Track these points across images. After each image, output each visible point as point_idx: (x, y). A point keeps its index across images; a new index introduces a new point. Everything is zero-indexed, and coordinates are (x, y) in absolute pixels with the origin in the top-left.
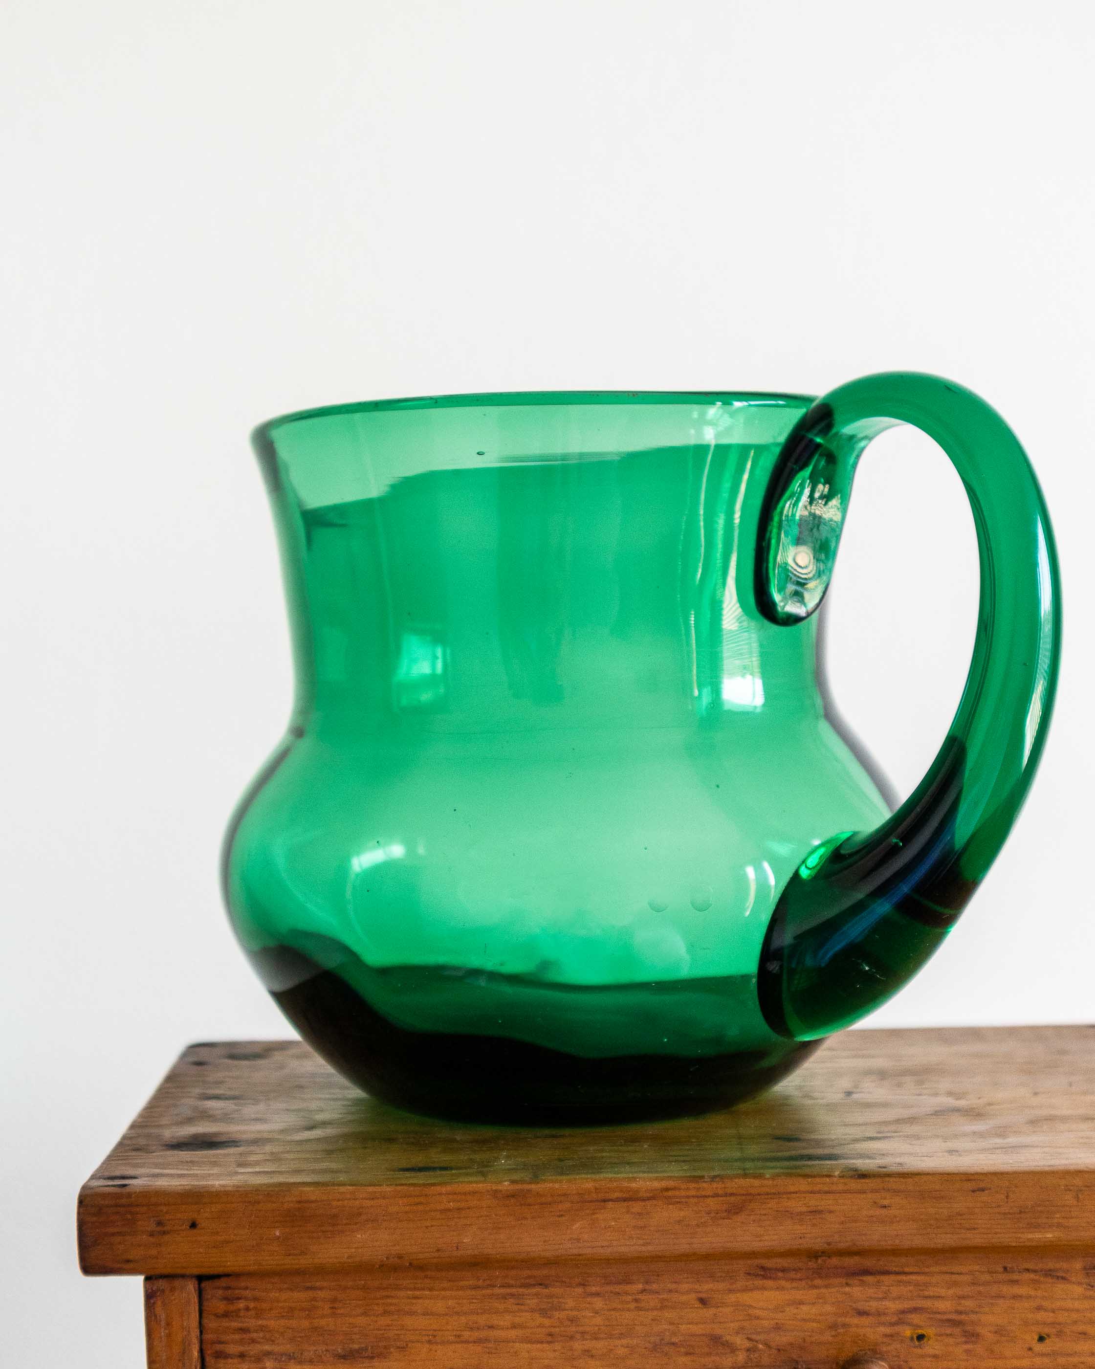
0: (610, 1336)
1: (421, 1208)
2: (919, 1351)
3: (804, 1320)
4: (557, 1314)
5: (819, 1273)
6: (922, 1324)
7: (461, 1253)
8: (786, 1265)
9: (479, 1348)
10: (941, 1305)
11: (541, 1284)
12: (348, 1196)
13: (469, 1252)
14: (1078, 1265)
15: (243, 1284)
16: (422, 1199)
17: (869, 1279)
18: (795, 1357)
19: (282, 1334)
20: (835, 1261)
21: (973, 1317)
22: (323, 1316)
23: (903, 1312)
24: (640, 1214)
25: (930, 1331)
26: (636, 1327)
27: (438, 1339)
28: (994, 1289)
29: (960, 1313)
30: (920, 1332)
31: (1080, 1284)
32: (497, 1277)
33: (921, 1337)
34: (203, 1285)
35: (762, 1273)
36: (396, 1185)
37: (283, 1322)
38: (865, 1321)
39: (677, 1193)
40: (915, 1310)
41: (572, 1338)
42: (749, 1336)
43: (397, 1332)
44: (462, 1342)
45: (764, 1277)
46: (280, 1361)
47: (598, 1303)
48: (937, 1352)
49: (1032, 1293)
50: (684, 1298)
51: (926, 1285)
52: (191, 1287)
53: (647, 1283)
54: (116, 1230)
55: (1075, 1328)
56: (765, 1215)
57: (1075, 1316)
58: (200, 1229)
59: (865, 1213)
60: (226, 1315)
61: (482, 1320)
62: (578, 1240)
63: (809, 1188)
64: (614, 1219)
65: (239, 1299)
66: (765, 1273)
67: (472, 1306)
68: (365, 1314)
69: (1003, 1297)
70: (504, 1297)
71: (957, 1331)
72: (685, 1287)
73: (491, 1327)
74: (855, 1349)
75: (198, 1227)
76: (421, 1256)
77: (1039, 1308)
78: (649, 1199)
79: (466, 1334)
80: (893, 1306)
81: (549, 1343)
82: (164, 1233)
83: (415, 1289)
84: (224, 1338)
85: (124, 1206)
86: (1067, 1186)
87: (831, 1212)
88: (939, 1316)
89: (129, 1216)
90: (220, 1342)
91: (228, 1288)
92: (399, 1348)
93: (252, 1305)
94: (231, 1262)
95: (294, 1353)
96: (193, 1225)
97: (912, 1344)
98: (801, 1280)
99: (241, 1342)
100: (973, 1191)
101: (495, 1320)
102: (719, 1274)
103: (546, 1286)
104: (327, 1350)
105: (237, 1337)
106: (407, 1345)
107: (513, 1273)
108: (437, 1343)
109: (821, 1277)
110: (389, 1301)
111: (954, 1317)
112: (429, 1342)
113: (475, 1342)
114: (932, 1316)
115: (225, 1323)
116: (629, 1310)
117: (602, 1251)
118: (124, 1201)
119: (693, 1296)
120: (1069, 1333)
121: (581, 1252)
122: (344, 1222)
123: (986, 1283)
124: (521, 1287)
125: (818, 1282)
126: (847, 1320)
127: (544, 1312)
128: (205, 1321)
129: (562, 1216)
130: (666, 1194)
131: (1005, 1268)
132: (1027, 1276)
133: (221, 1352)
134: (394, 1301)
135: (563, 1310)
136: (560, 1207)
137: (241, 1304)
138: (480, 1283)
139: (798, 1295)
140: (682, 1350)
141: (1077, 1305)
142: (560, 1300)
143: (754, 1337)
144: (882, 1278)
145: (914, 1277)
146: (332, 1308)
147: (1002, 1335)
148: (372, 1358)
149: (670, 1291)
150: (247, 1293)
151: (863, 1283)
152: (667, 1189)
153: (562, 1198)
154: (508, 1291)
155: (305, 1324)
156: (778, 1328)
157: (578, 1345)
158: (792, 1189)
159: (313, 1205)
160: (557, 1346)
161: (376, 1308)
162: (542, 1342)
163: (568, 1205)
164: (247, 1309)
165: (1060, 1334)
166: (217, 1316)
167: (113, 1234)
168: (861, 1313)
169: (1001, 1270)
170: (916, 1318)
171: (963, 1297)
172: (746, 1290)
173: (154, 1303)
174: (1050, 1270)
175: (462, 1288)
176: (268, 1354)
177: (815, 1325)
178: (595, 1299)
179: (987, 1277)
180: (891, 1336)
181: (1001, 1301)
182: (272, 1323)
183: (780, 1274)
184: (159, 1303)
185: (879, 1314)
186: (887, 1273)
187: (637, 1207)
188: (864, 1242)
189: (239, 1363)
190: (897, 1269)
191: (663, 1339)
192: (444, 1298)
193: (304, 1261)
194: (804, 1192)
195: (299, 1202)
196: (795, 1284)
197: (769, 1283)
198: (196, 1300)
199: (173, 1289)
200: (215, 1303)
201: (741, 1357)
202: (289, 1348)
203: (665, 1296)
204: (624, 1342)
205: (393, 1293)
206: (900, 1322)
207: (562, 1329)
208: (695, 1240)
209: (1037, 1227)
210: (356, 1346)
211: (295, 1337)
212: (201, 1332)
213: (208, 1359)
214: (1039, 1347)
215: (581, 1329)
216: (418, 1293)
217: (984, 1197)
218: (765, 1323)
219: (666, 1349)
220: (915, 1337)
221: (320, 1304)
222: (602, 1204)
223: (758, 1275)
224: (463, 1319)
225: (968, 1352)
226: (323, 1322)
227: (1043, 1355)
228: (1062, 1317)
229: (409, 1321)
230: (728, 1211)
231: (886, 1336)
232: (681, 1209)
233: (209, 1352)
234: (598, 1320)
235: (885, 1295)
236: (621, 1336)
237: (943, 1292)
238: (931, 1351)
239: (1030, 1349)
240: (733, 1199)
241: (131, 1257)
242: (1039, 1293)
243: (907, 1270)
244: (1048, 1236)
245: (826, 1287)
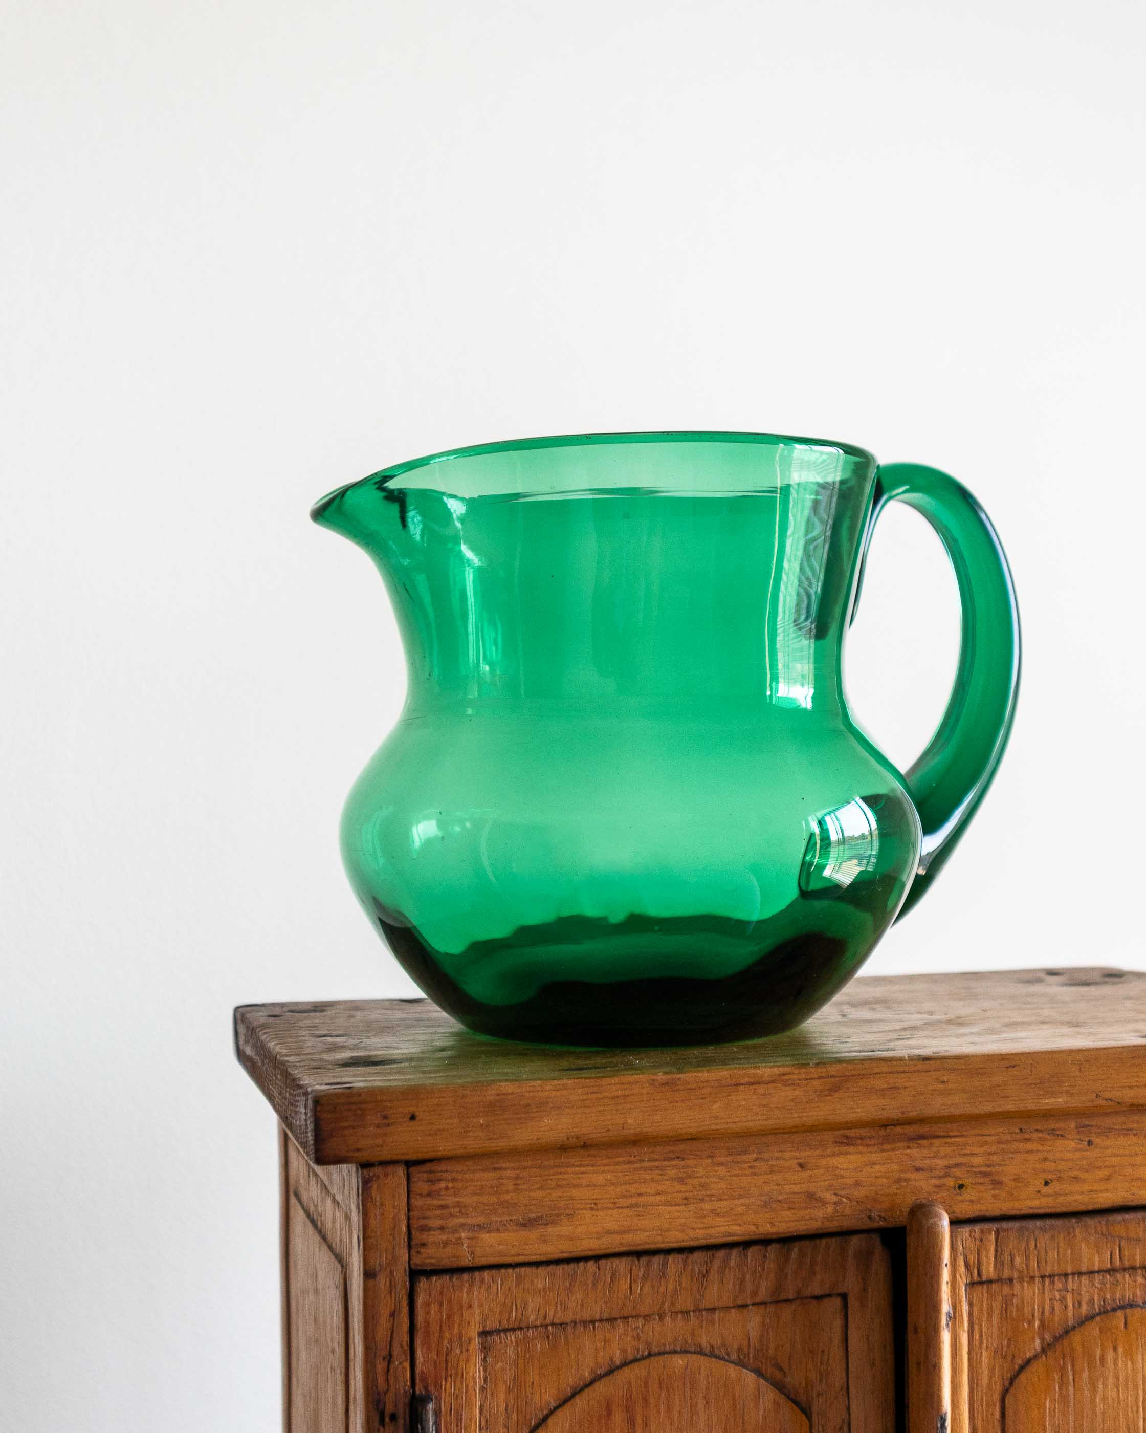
0: (732, 1198)
1: (595, 1096)
2: (960, 1198)
3: (876, 1177)
4: (691, 1181)
5: (888, 1139)
6: (962, 1176)
7: (625, 1132)
8: (864, 1134)
9: (631, 1212)
10: (976, 1160)
11: (678, 1158)
12: (538, 1088)
13: (632, 1131)
14: (1073, 1125)
15: (444, 1168)
16: (595, 1089)
17: (924, 1142)
18: (869, 1207)
19: (475, 1209)
20: (899, 1129)
21: (998, 1168)
22: (508, 1192)
23: (949, 1167)
24: (764, 1094)
25: (967, 1181)
26: (752, 1189)
27: (599, 1206)
28: (1015, 1146)
29: (989, 1166)
30: (960, 1182)
31: (1073, 1139)
32: (645, 1153)
33: (961, 1187)
34: (411, 1169)
35: (845, 1141)
36: (574, 1078)
37: (476, 1198)
38: (920, 1175)
39: (792, 1077)
40: (957, 1165)
41: (702, 1200)
42: (836, 1192)
43: (566, 1202)
44: (619, 1208)
45: (848, 1144)
46: (473, 1231)
47: (722, 1171)
48: (973, 1198)
49: (1041, 1148)
50: (787, 1164)
51: (965, 1145)
52: (401, 1171)
53: (760, 1153)
54: (348, 1124)
55: (1070, 1173)
56: (856, 1092)
57: (1070, 1164)
58: (419, 1120)
59: (931, 1087)
60: (429, 1195)
61: (633, 1189)
62: (716, 1118)
63: (888, 1070)
64: (745, 1100)
65: (440, 1180)
66: (848, 1141)
67: (627, 1178)
68: (541, 1188)
69: (1019, 1152)
70: (651, 1169)
71: (987, 1180)
72: (787, 1155)
73: (640, 1195)
74: (914, 1198)
75: (417, 1119)
76: (592, 1136)
77: (1045, 1159)
78: (770, 1082)
79: (621, 1202)
80: (941, 1163)
81: (685, 1205)
82: (388, 1125)
83: (580, 1166)
84: (429, 1214)
85: (355, 1103)
86: (1073, 1061)
87: (905, 1088)
88: (974, 1169)
89: (359, 1112)
90: (424, 1218)
91: (431, 1172)
92: (568, 1215)
93: (450, 1185)
94: (443, 1146)
95: (484, 1224)
96: (413, 1118)
97: (955, 1192)
98: (875, 1145)
99: (442, 1217)
100: (1007, 1068)
101: (644, 1189)
102: (814, 1143)
103: (683, 1159)
104: (510, 1220)
105: (438, 1212)
106: (574, 1212)
107: (658, 1149)
108: (598, 1210)
109: (889, 1143)
110: (560, 1176)
111: (984, 1169)
112: (592, 1209)
113: (628, 1207)
114: (968, 1169)
115: (429, 1201)
116: (747, 1175)
117: (734, 1126)
118: (354, 1099)
119: (795, 1161)
120: (1066, 1178)
121: (718, 1127)
122: (534, 1110)
123: (1008, 1142)
124: (664, 1160)
125: (886, 1146)
126: (909, 1175)
127: (681, 1180)
128: (412, 1201)
129: (705, 1098)
130: (783, 1078)
131: (1021, 1130)
132: (1036, 1135)
133: (426, 1226)
134: (566, 1176)
135: (695, 1178)
136: (703, 1091)
137: (442, 1185)
138: (632, 1159)
139: (874, 1157)
140: (785, 1205)
141: (1071, 1156)
142: (694, 1169)
143: (840, 1192)
144: (933, 1141)
145: (956, 1139)
146: (516, 1184)
147: (1019, 1182)
148: (547, 1224)
149: (777, 1159)
150: (445, 1175)
151: (919, 1146)
152: (784, 1074)
153: (705, 1084)
154: (654, 1164)
155: (494, 1199)
156: (857, 1184)
157: (706, 1206)
158: (877, 1070)
159: (510, 1097)
160: (691, 1207)
161: (550, 1182)
162: (679, 1205)
163: (708, 1090)
164: (447, 1188)
165: (1059, 1179)
166: (421, 1195)
167: (346, 1128)
168: (918, 1170)
169: (1019, 1131)
170: (957, 1172)
171: (991, 1154)
172: (834, 1155)
173: (371, 1187)
174: (1053, 1130)
175: (618, 1164)
176: (462, 1225)
177: (884, 1180)
178: (720, 1168)
179: (1009, 1137)
180: (939, 1186)
181: (1018, 1156)
182: (466, 1200)
183: (859, 1142)
184: (375, 1186)
185: (931, 1170)
186: (938, 1137)
187: (761, 1089)
188: (929, 1111)
189: (440, 1234)
190: (944, 1134)
191: (771, 1198)
192: (603, 1172)
193: (502, 1144)
194: (886, 1073)
195: (498, 1095)
196: (869, 1149)
197: (851, 1149)
198: (405, 1183)
199: (386, 1175)
200: (421, 1186)
201: (830, 1209)
202: (481, 1220)
203: (773, 1163)
204: (741, 1201)
205: (564, 1170)
206: (946, 1175)
207: (696, 1193)
208: (805, 1114)
209: (1053, 1094)
210: (534, 1216)
211: (485, 1210)
212: (409, 1210)
213: (413, 1232)
214: (1044, 1190)
215: (709, 1193)
216: (583, 1169)
217: (1014, 1072)
218: (848, 1181)
219: (774, 1205)
220: (957, 1187)
221: (505, 1181)
222: (736, 1087)
223: (843, 1143)
224: (618, 1190)
225: (995, 1196)
226: (507, 1197)
227: (1049, 1195)
228: (1062, 1166)
229: (575, 1192)
230: (830, 1090)
231: (936, 1186)
232: (795, 1090)
233: (415, 1226)
234: (723, 1185)
235: (935, 1155)
236: (741, 1196)
237: (976, 1150)
238: (968, 1197)
239: (1039, 1192)
240: (833, 1080)
241: (359, 1147)
242: (1046, 1148)
243: (951, 1134)
244: (1059, 1100)
245: (893, 1150)
